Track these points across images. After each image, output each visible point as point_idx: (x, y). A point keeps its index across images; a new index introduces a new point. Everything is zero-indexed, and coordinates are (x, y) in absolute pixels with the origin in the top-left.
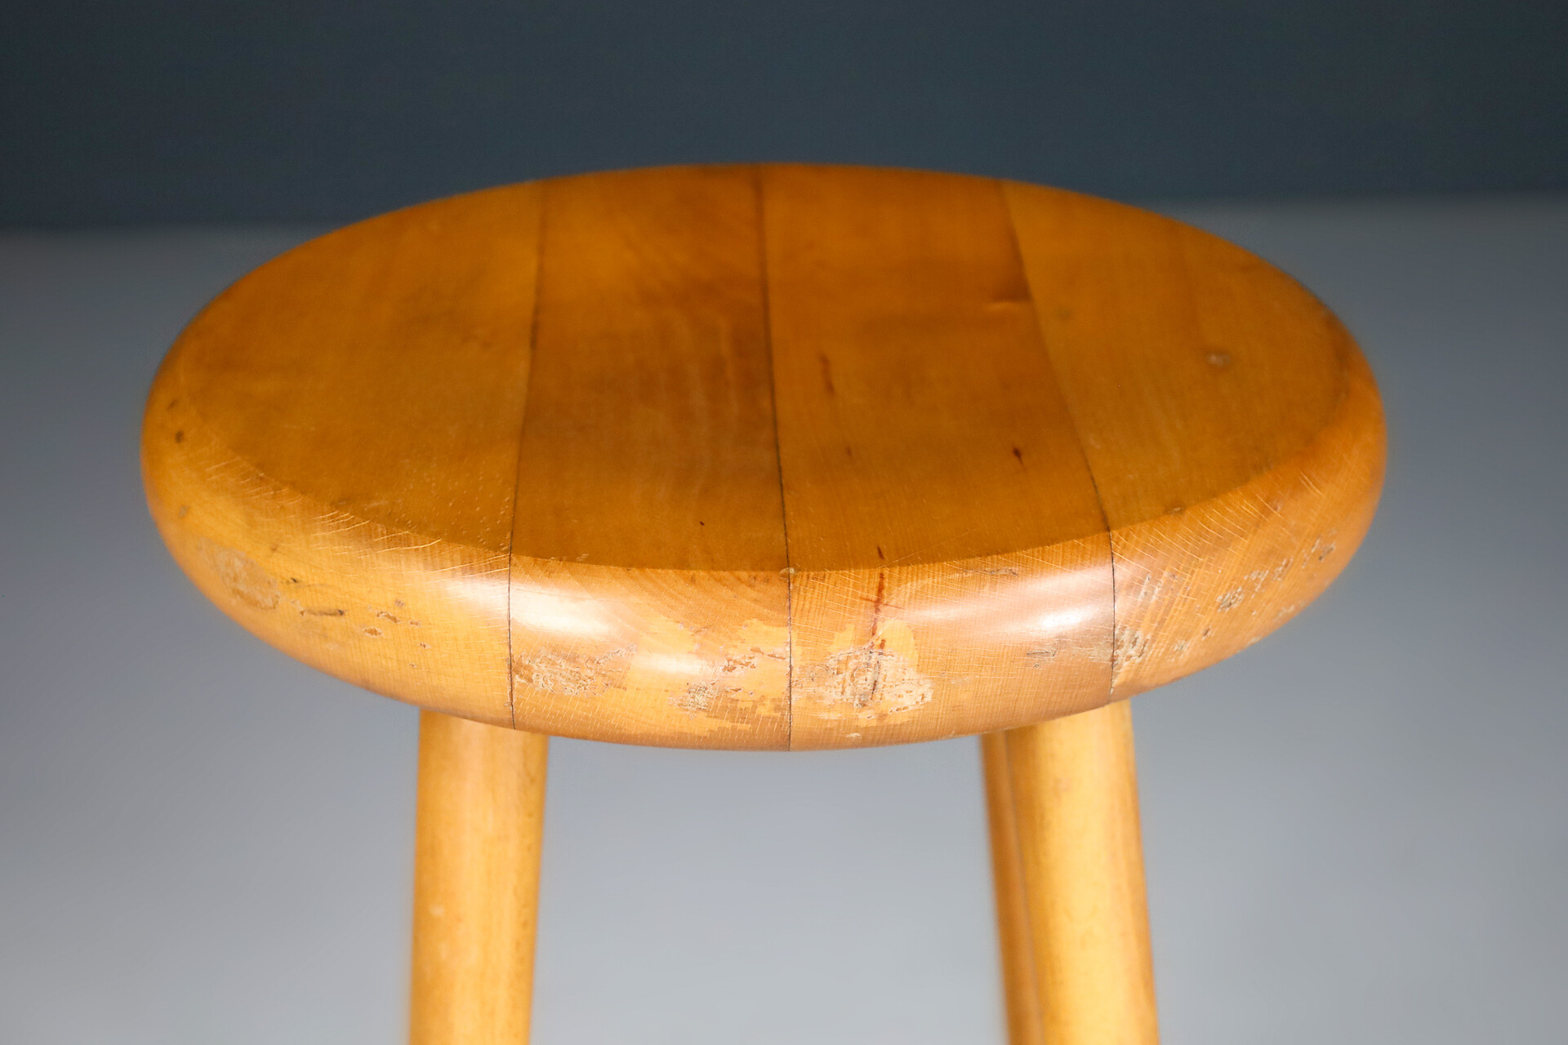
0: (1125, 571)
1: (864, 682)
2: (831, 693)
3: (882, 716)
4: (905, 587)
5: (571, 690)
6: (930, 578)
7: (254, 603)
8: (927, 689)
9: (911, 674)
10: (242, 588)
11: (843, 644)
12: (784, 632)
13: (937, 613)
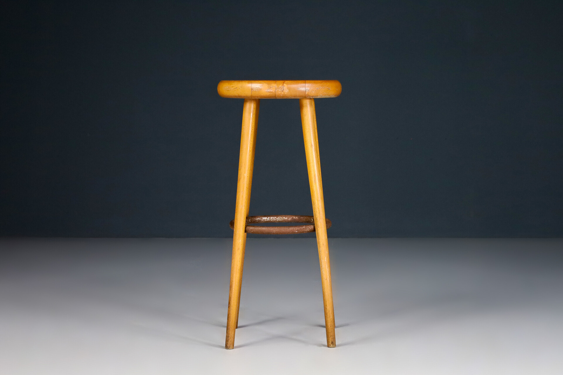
0: (307, 85)
1: (282, 89)
2: (280, 90)
3: (284, 93)
4: (286, 82)
5: (257, 91)
6: (288, 82)
7: (228, 91)
8: (288, 90)
9: (287, 89)
10: (228, 89)
11: (281, 86)
12: (275, 85)
13: (289, 86)
